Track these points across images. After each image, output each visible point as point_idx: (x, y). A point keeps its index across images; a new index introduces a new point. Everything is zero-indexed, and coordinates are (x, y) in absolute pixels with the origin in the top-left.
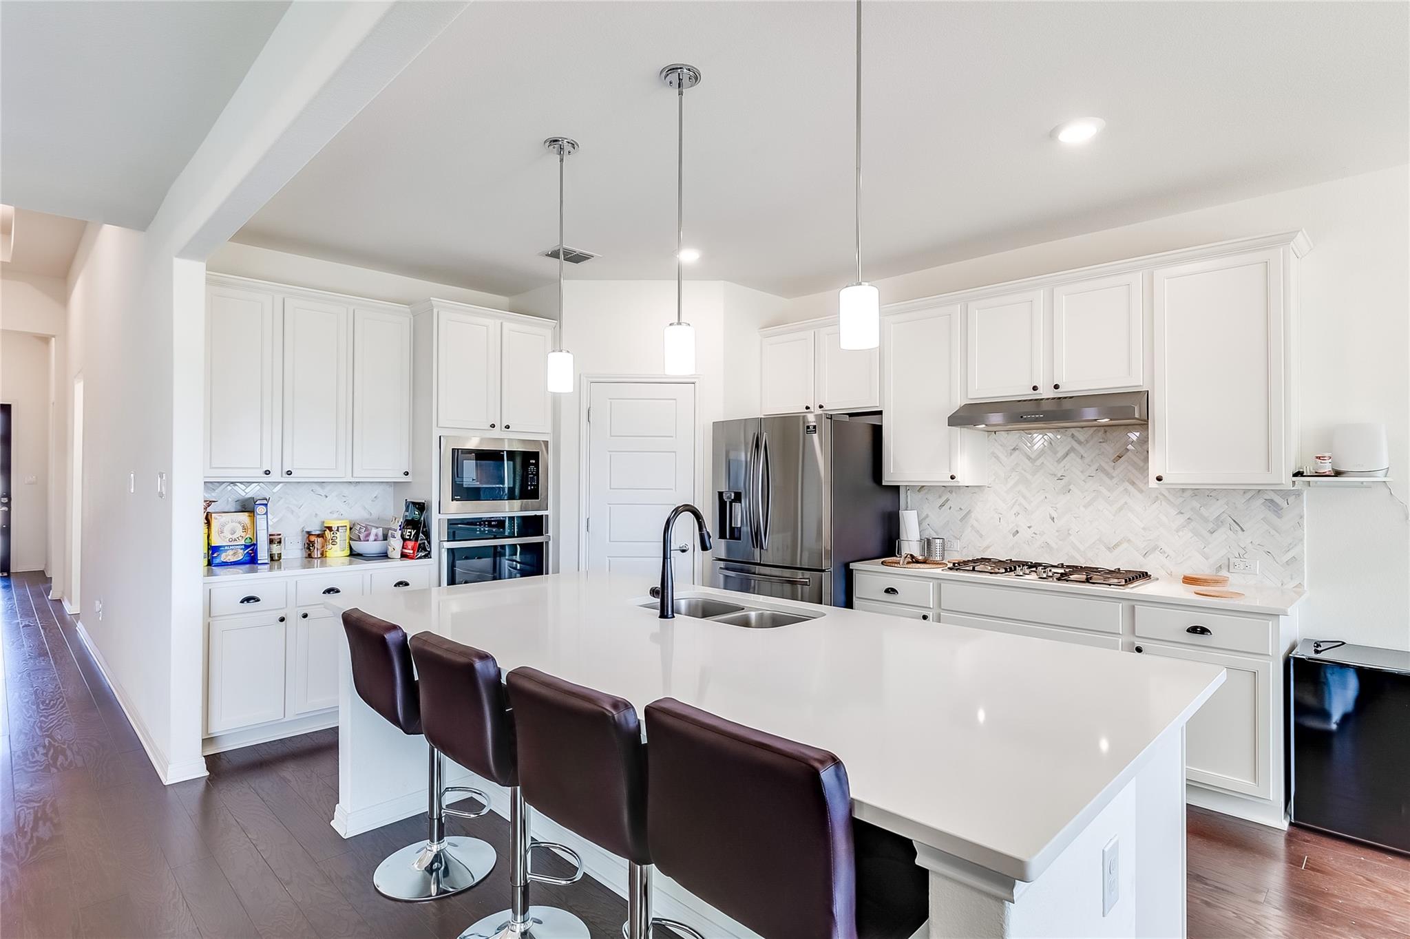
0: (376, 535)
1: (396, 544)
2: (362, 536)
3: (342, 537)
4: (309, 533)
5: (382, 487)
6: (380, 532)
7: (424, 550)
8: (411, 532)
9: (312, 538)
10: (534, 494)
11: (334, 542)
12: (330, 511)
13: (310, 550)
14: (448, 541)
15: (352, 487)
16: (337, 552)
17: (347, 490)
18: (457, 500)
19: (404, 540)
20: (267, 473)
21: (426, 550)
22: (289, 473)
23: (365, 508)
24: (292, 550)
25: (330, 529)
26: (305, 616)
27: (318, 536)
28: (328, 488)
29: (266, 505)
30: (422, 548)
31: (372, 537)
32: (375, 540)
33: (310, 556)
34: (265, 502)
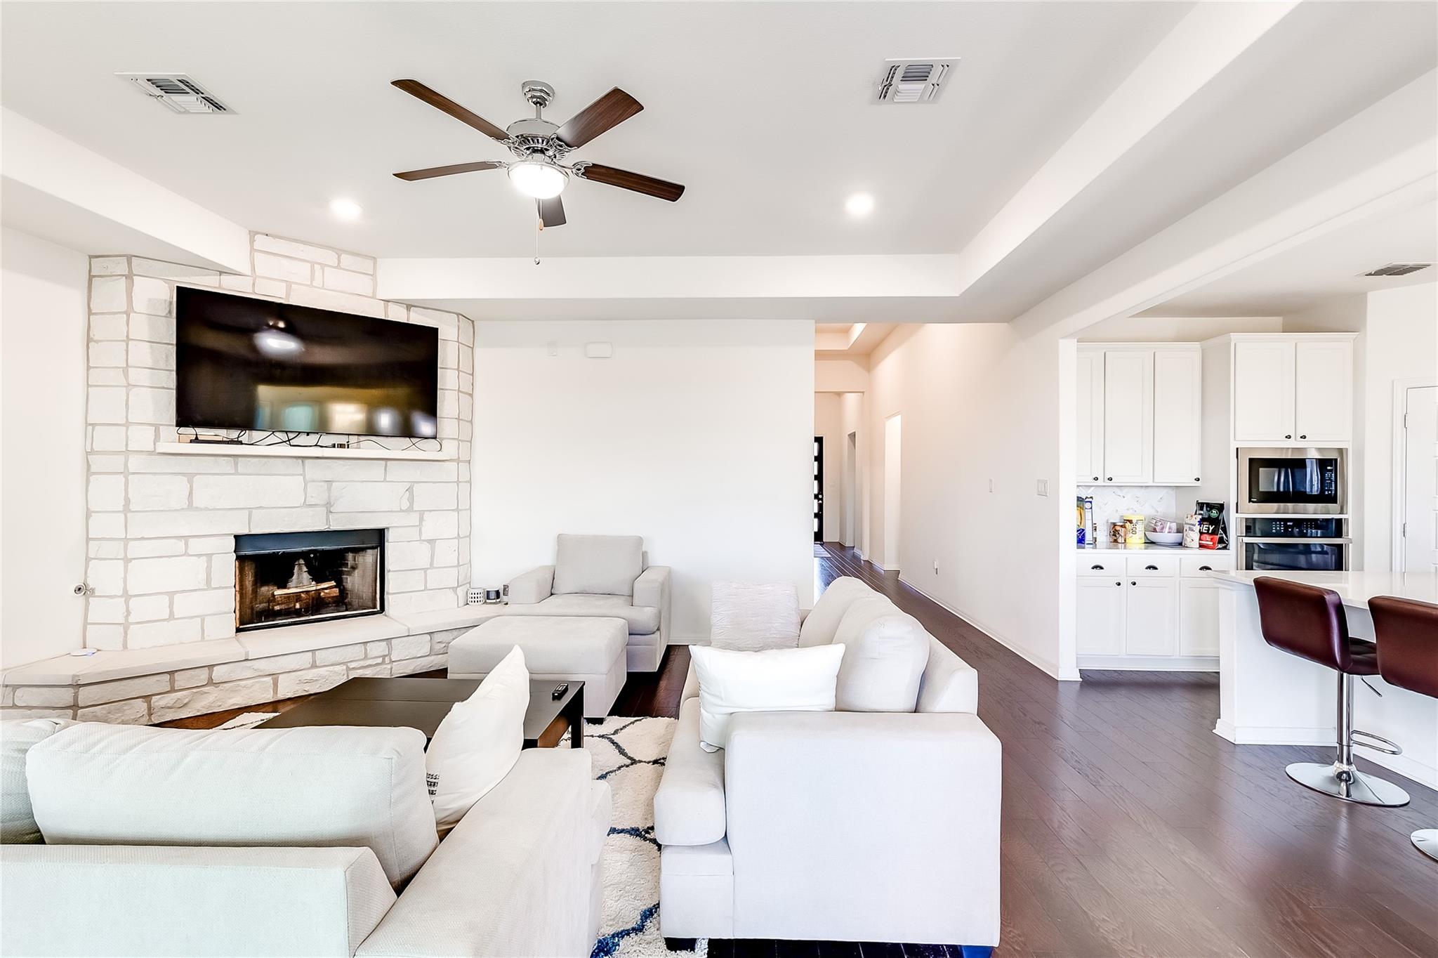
0: (1170, 528)
1: (1193, 537)
2: (1158, 529)
3: (1140, 528)
4: (1115, 525)
5: (1166, 490)
6: (1174, 526)
7: (1223, 543)
8: (1209, 528)
9: (1118, 528)
10: (1333, 499)
11: (1134, 532)
12: (1126, 508)
13: (1116, 536)
14: (1245, 536)
15: (1143, 490)
16: (1136, 540)
17: (1139, 492)
18: (1253, 502)
19: (1201, 533)
20: (1096, 479)
21: (1225, 543)
22: (1110, 479)
23: (1153, 507)
24: (1103, 536)
25: (1130, 522)
26: (1134, 584)
27: (1121, 526)
28: (1126, 490)
29: (1091, 502)
30: (1221, 541)
31: (1167, 530)
32: (1169, 532)
33: (1116, 541)
34: (1091, 500)
